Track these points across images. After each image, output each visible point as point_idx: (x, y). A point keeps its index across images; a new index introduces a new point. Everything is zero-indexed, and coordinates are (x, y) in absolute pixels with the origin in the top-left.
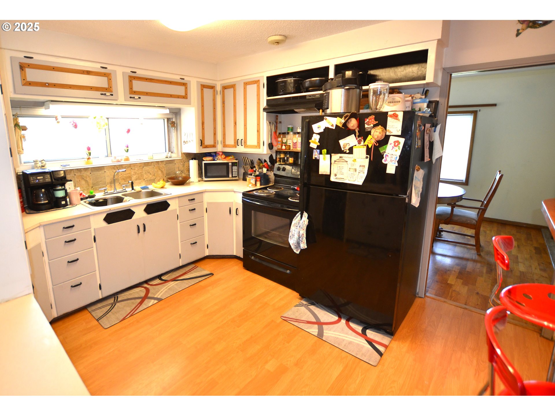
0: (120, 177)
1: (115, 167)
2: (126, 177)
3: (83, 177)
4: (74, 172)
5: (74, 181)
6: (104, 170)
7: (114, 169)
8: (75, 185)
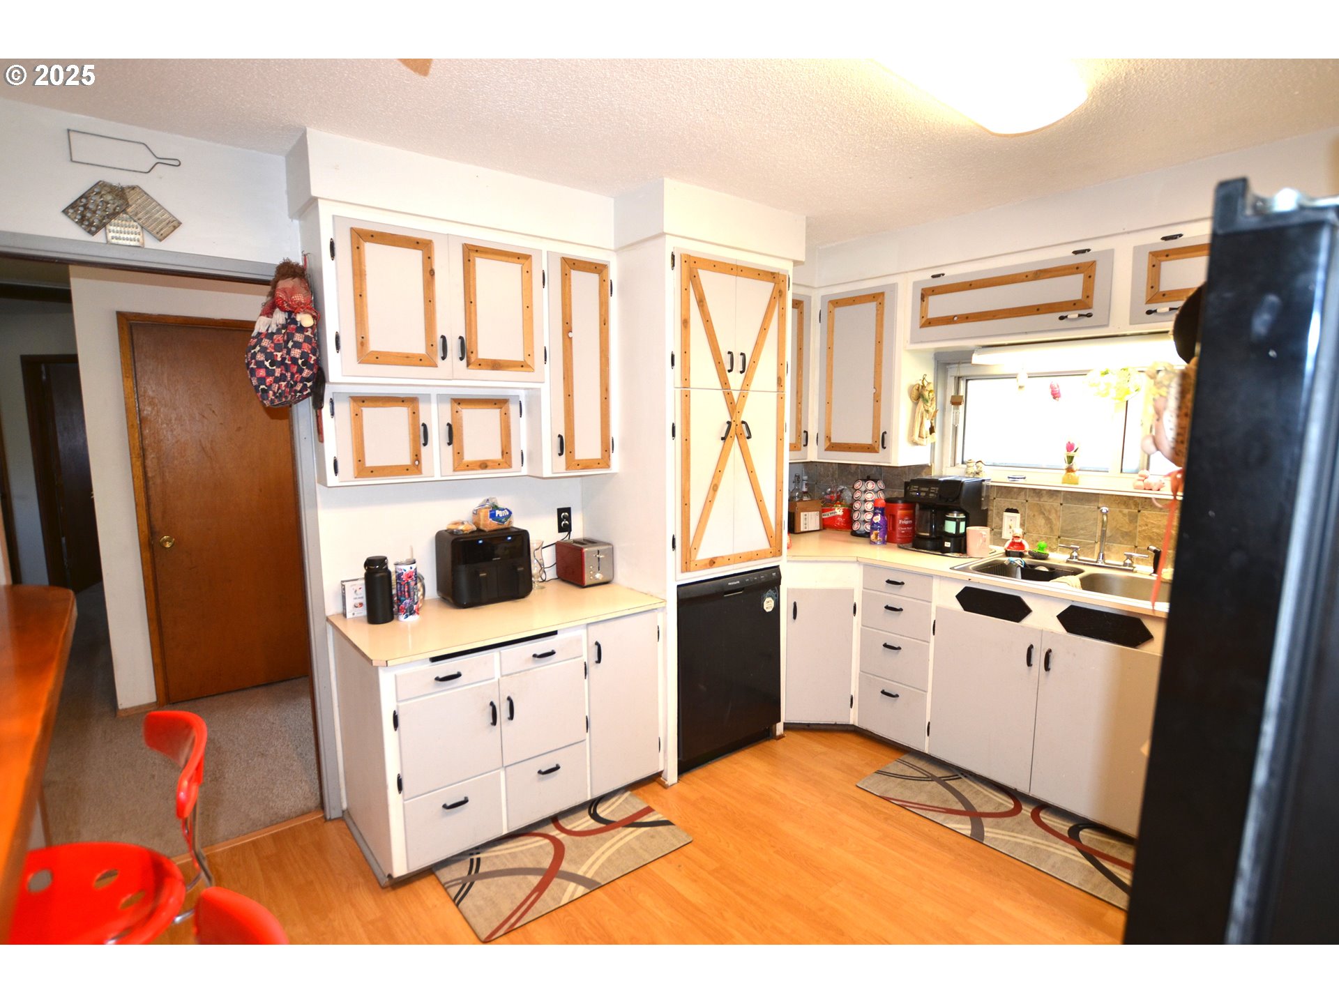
0: (1139, 529)
1: (1131, 501)
2: (1157, 534)
3: (1043, 510)
4: (1026, 495)
5: (1021, 515)
6: (1096, 504)
7: (1127, 506)
8: (1024, 522)
